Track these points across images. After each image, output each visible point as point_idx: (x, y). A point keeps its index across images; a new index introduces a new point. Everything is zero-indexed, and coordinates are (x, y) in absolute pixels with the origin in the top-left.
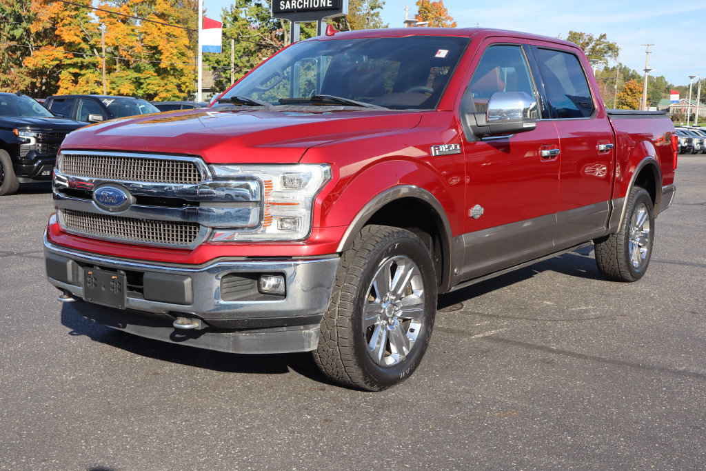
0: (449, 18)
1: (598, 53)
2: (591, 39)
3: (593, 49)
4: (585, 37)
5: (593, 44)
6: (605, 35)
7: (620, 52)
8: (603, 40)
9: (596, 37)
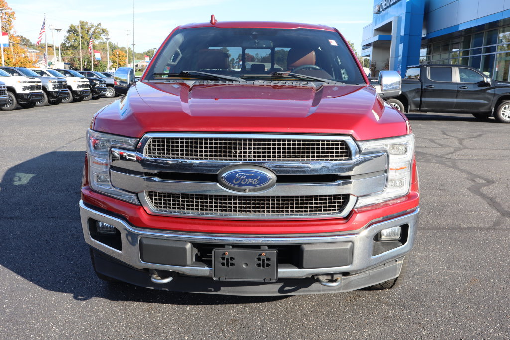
0: (9, 9)
1: (96, 35)
2: (92, 26)
3: (94, 31)
4: (89, 24)
5: (94, 29)
6: (100, 24)
7: (109, 34)
8: (99, 27)
9: (95, 24)
